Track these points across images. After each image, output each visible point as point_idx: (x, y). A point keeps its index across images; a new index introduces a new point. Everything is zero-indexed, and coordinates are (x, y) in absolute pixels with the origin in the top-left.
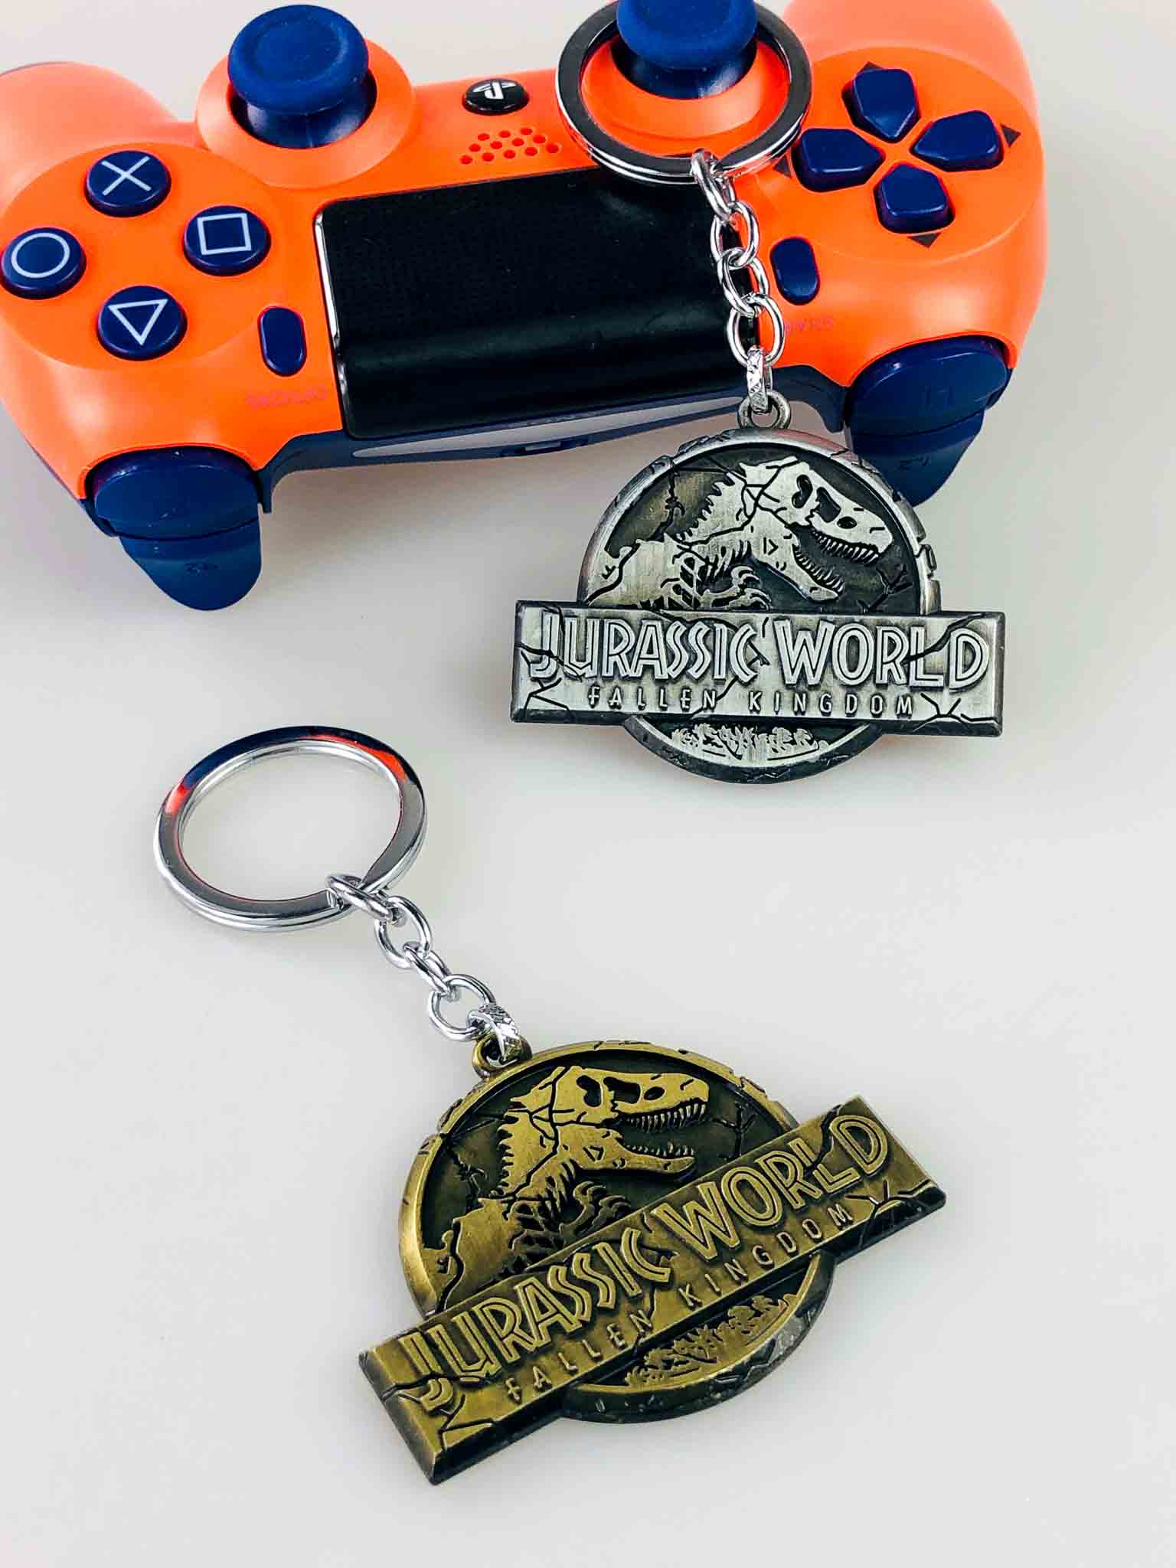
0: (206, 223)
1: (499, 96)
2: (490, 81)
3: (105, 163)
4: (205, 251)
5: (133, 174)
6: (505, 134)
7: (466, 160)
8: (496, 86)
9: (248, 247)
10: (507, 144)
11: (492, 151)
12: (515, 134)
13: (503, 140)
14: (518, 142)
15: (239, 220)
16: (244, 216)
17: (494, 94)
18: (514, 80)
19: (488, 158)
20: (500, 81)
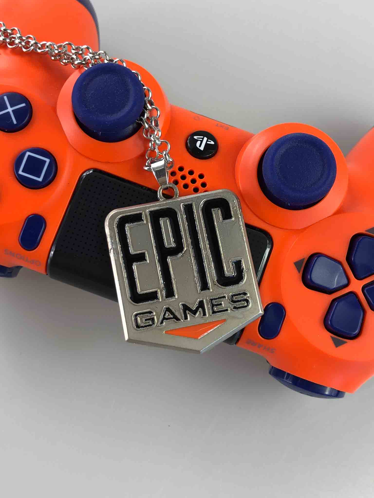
0: (29, 156)
2: (205, 134)
3: (5, 98)
5: (13, 111)
6: (191, 173)
9: (40, 179)
11: (180, 181)
12: (196, 175)
13: (188, 176)
14: (194, 181)
15: (45, 162)
16: (48, 161)
18: (216, 138)
19: (176, 182)
20: (209, 137)
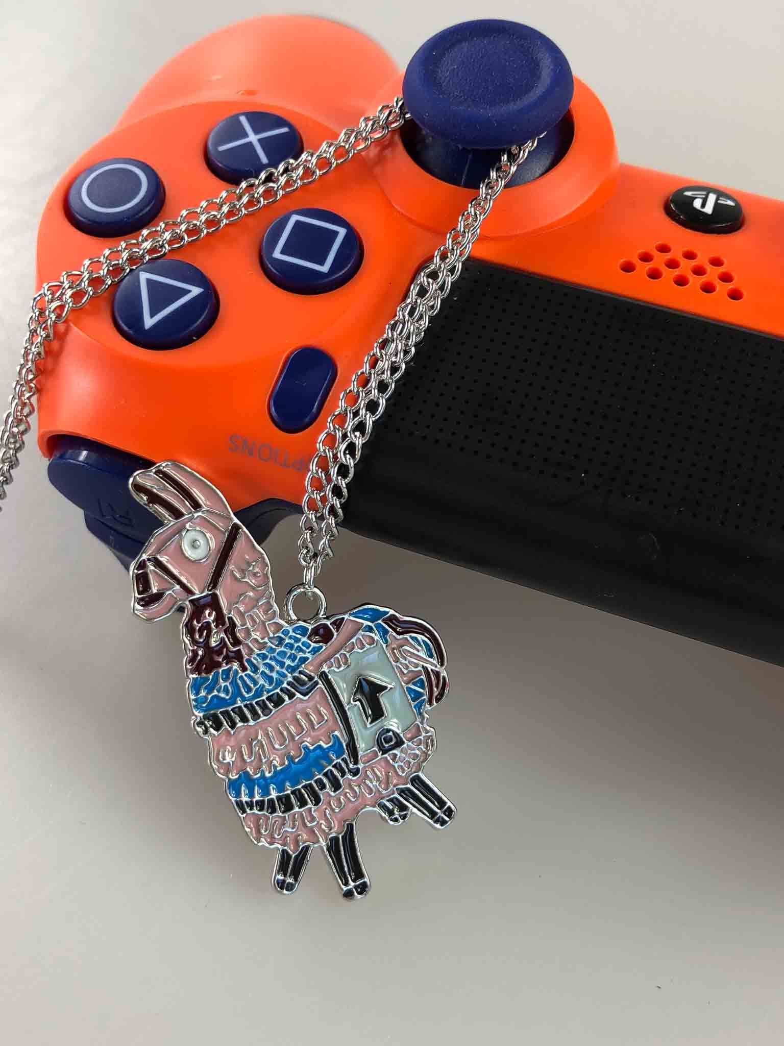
0: (298, 223)
1: (709, 209)
2: (709, 190)
3: (243, 119)
4: (277, 254)
5: (260, 140)
6: (690, 256)
7: (628, 268)
8: (712, 198)
9: (325, 268)
10: (686, 266)
11: (665, 270)
12: (702, 259)
13: (683, 262)
14: (699, 271)
15: (336, 233)
16: (342, 232)
17: (703, 205)
18: (735, 198)
19: (655, 274)
20: (720, 194)
